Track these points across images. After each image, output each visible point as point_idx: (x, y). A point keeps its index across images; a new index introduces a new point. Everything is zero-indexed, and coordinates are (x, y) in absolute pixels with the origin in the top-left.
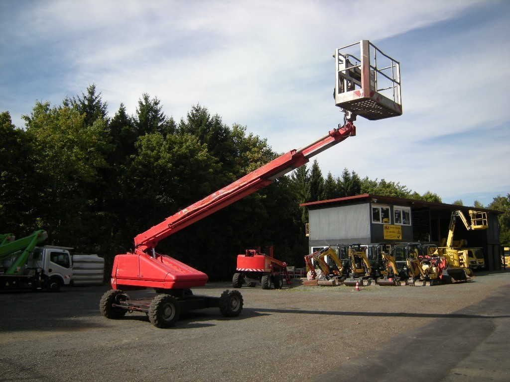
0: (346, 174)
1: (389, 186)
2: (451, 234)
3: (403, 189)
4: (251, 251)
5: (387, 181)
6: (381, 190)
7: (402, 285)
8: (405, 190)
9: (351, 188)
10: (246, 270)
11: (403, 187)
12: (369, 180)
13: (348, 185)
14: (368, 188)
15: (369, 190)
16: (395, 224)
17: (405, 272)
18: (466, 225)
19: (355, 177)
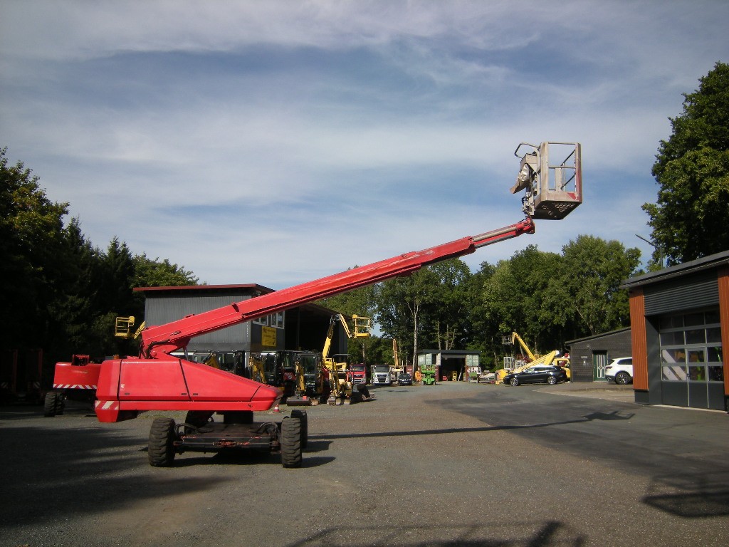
0: (115, 245)
1: (173, 270)
2: (328, 342)
3: (187, 276)
4: (80, 357)
5: (172, 263)
6: (163, 275)
7: (313, 404)
8: (191, 278)
9: (122, 267)
10: (74, 387)
11: (189, 273)
12: (147, 258)
13: (119, 263)
14: (145, 269)
15: (148, 273)
16: (272, 326)
17: (312, 388)
18: (347, 331)
19: (125, 251)
